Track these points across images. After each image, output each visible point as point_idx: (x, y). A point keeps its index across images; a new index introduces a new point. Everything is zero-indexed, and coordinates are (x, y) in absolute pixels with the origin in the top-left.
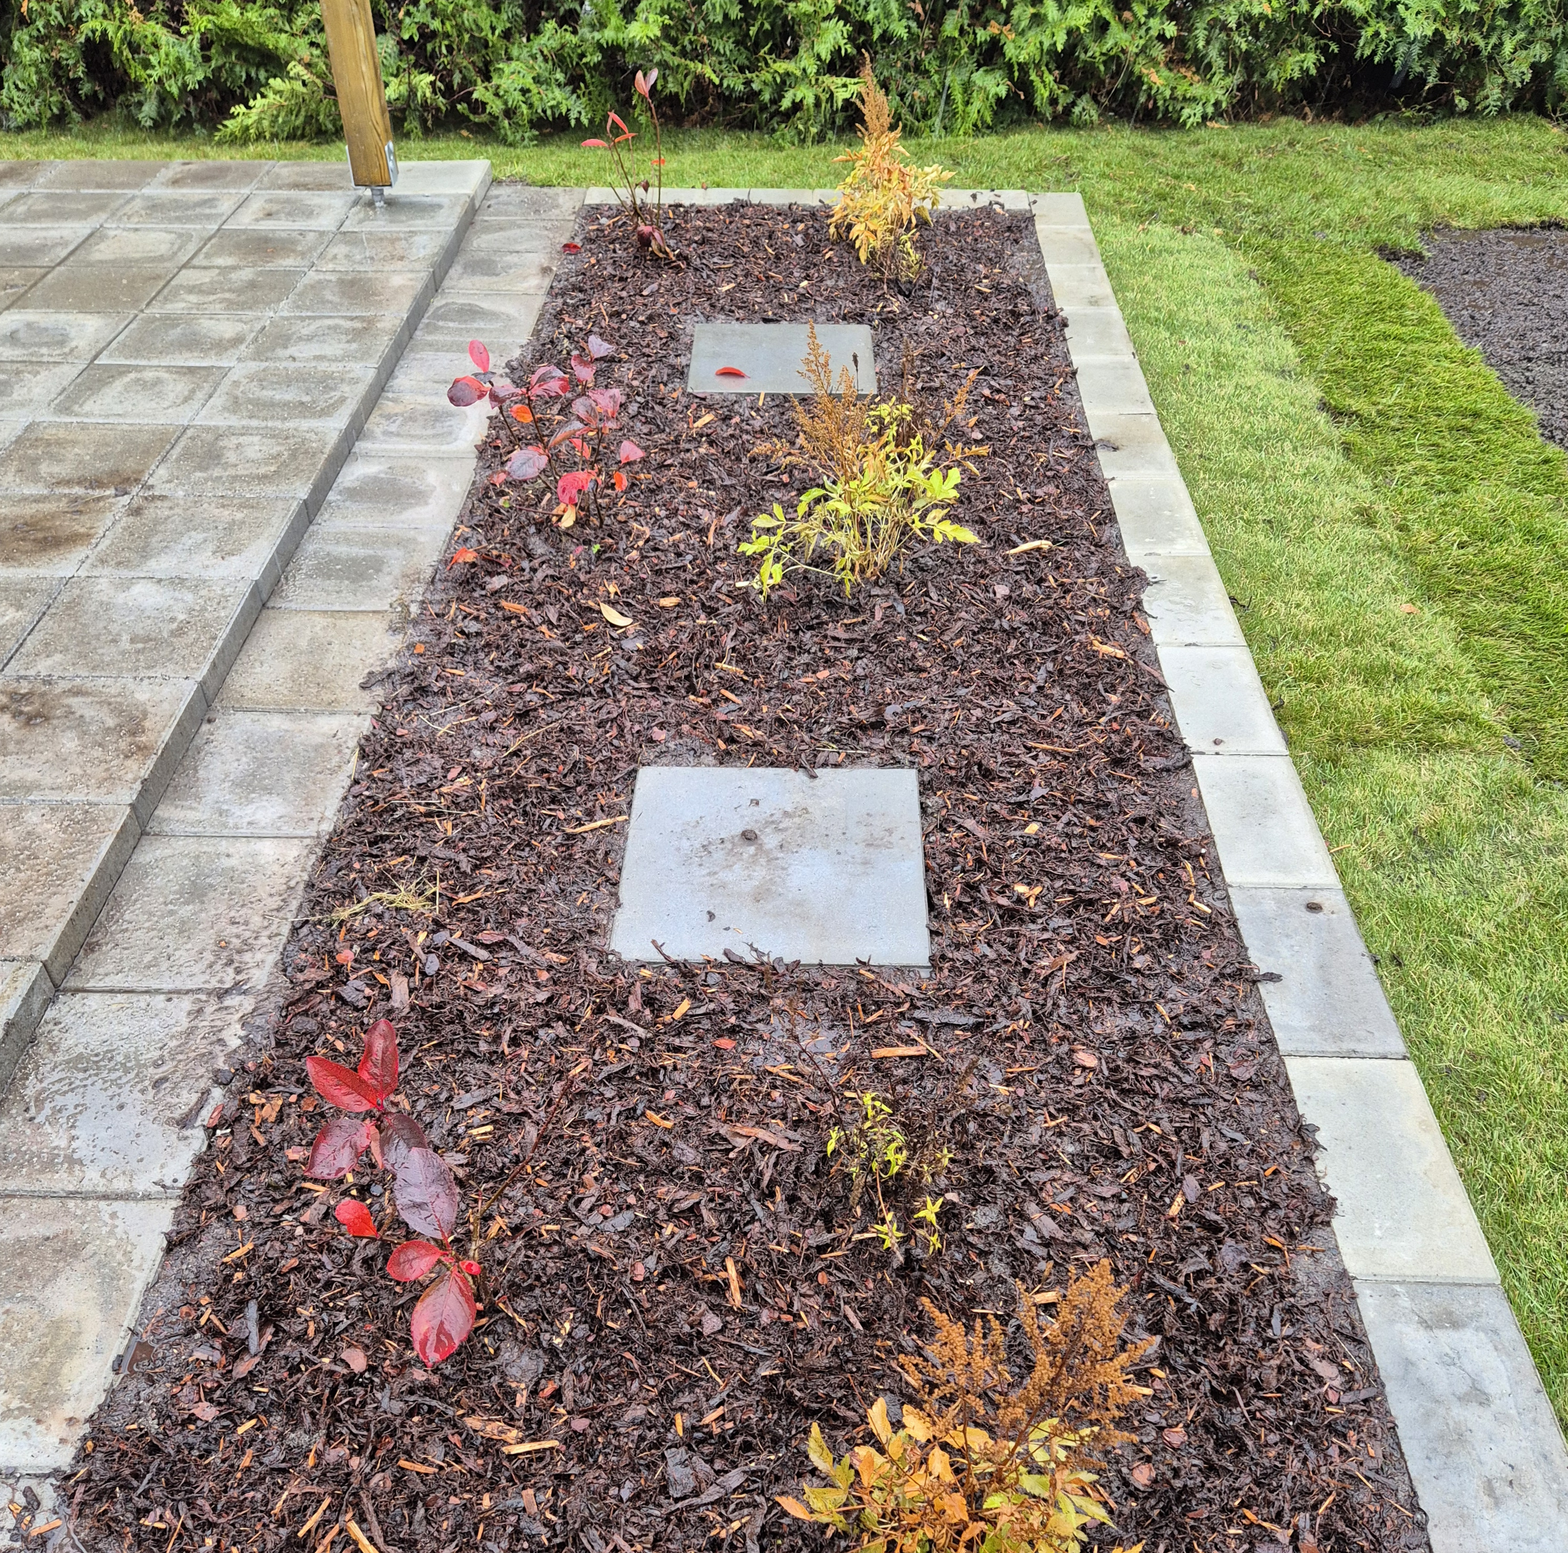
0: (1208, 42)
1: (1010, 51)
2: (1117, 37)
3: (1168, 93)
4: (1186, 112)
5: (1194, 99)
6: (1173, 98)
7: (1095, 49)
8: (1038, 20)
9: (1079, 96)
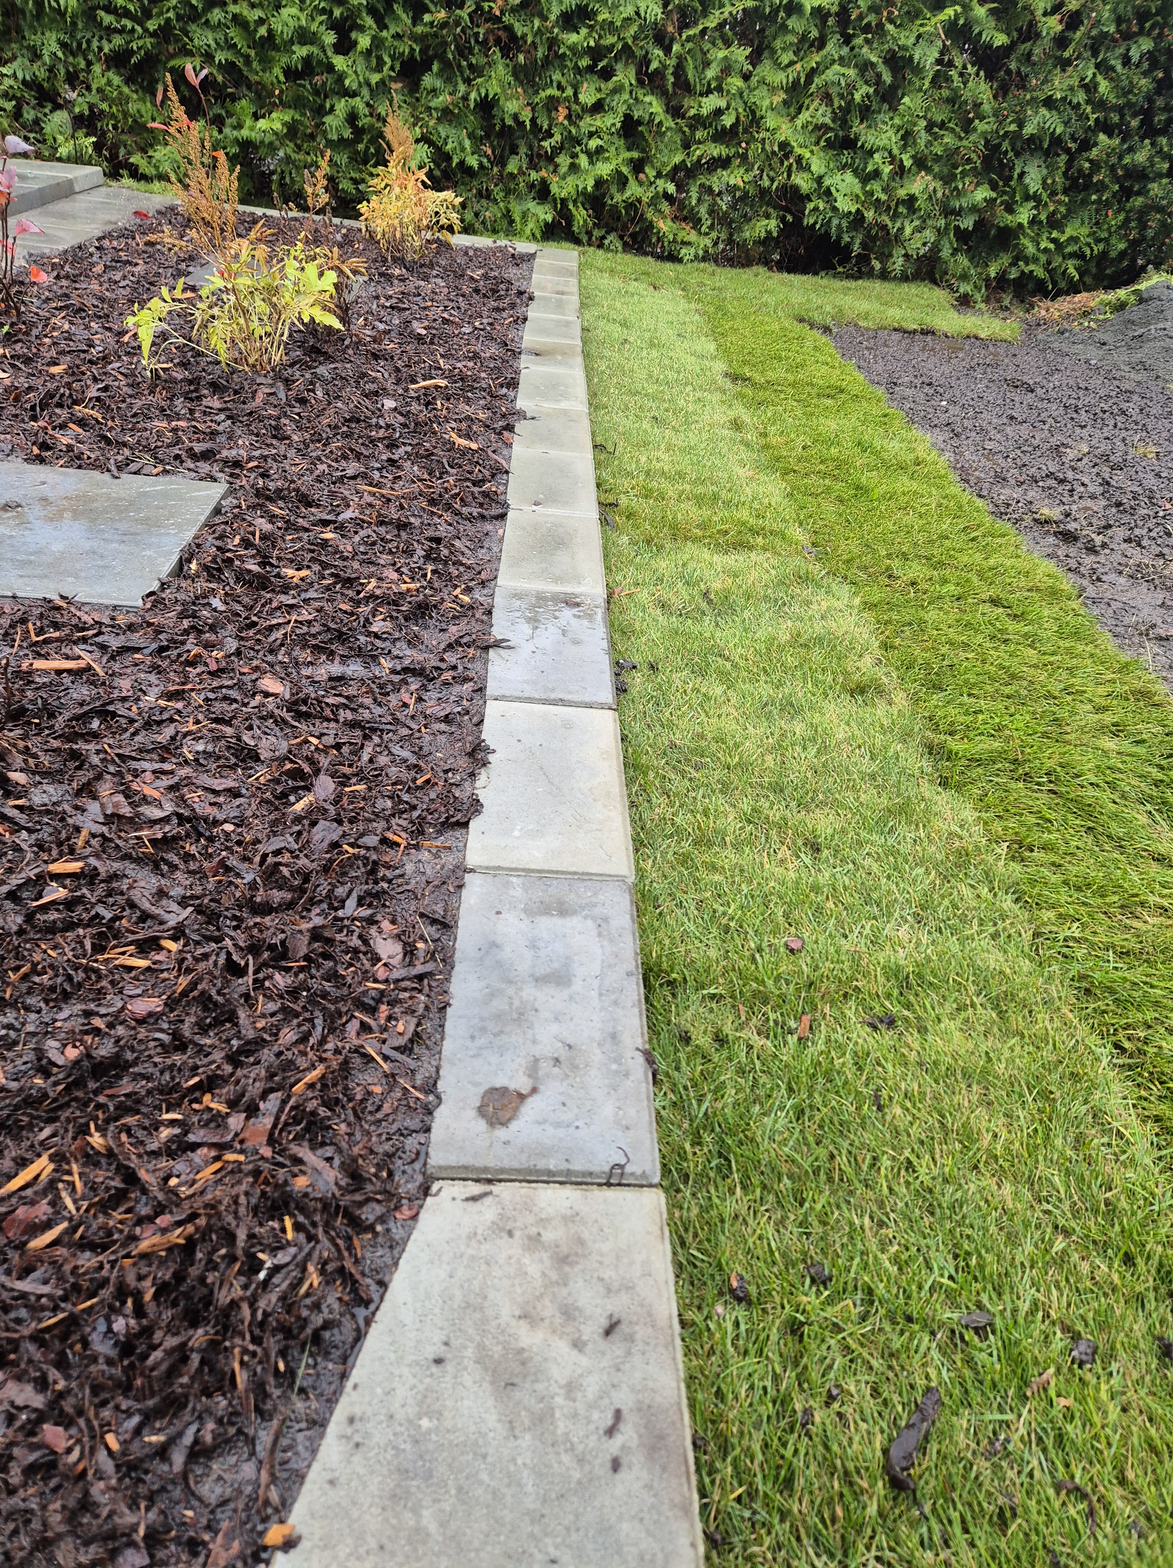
0: (699, 200)
1: (554, 189)
2: (634, 190)
3: (671, 237)
4: (683, 251)
5: (689, 244)
6: (675, 241)
7: (618, 198)
8: (574, 168)
9: (608, 233)
